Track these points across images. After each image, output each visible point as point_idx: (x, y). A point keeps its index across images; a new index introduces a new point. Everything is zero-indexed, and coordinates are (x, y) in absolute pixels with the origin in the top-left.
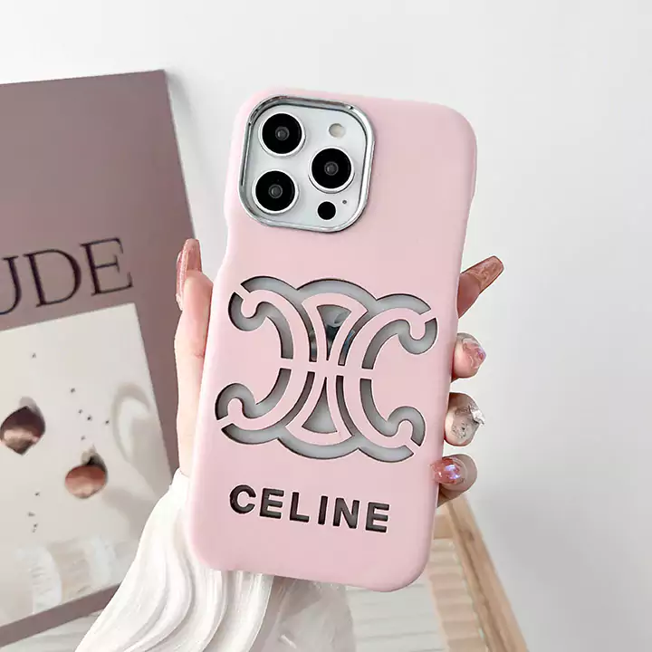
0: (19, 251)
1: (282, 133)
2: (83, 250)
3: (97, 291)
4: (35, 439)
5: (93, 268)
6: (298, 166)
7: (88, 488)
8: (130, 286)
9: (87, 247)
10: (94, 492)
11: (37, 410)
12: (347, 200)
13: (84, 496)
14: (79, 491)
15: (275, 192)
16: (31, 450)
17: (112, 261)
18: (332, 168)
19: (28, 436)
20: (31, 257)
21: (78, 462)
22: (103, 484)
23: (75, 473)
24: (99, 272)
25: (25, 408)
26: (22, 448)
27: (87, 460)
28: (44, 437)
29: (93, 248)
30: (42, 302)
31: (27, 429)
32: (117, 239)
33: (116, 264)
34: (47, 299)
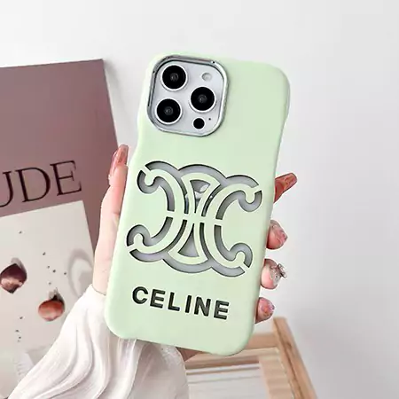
0: (13, 168)
1: (174, 77)
2: (52, 168)
3: (60, 193)
4: (20, 284)
5: (58, 179)
6: (183, 97)
7: (53, 314)
8: (80, 190)
9: (54, 166)
10: (56, 317)
11: (22, 266)
12: (211, 117)
13: (50, 320)
14: (47, 316)
16: (18, 291)
17: (69, 174)
18: (203, 99)
19: (16, 282)
20: (20, 172)
21: (46, 299)
22: (62, 312)
23: (45, 304)
24: (61, 181)
25: (15, 265)
26: (12, 289)
27: (52, 297)
28: (25, 283)
29: (58, 166)
30: (26, 200)
31: (16, 278)
32: (73, 162)
33: (72, 176)
34: (29, 198)
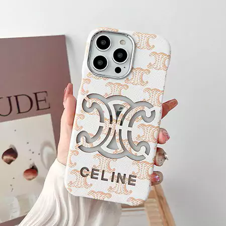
1: (103, 43)
2: (34, 95)
3: (38, 109)
4: (14, 159)
5: (37, 101)
6: (109, 54)
7: (31, 177)
8: (49, 108)
10: (33, 178)
11: (15, 149)
12: (125, 66)
13: (30, 180)
15: (100, 63)
16: (12, 163)
18: (121, 55)
19: (12, 158)
20: (16, 97)
21: (28, 168)
22: (36, 176)
23: (27, 171)
24: (39, 102)
25: (11, 148)
26: (9, 162)
27: (31, 167)
28: (17, 159)
29: (37, 94)
30: (19, 112)
31: (12, 156)
32: (46, 92)
33: (45, 100)
34: (21, 111)
